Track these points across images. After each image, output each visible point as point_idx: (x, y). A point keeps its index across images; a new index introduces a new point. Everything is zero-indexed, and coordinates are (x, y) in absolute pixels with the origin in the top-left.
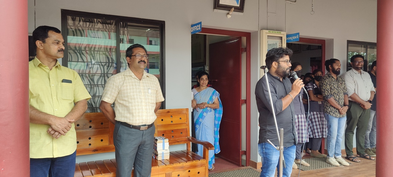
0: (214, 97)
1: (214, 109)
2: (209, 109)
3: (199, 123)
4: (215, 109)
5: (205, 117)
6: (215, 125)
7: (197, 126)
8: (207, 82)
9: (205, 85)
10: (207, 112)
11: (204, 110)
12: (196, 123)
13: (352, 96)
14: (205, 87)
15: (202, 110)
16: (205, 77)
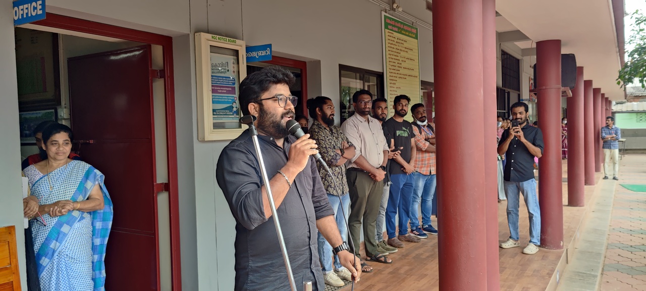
0: (89, 184)
1: (90, 213)
2: (76, 214)
3: (50, 253)
4: (93, 212)
5: (65, 235)
6: (94, 248)
7: (44, 261)
8: (68, 149)
9: (63, 158)
10: (70, 223)
11: (64, 219)
12: (41, 253)
13: (358, 161)
14: (62, 162)
15: (55, 220)
16: (61, 137)
